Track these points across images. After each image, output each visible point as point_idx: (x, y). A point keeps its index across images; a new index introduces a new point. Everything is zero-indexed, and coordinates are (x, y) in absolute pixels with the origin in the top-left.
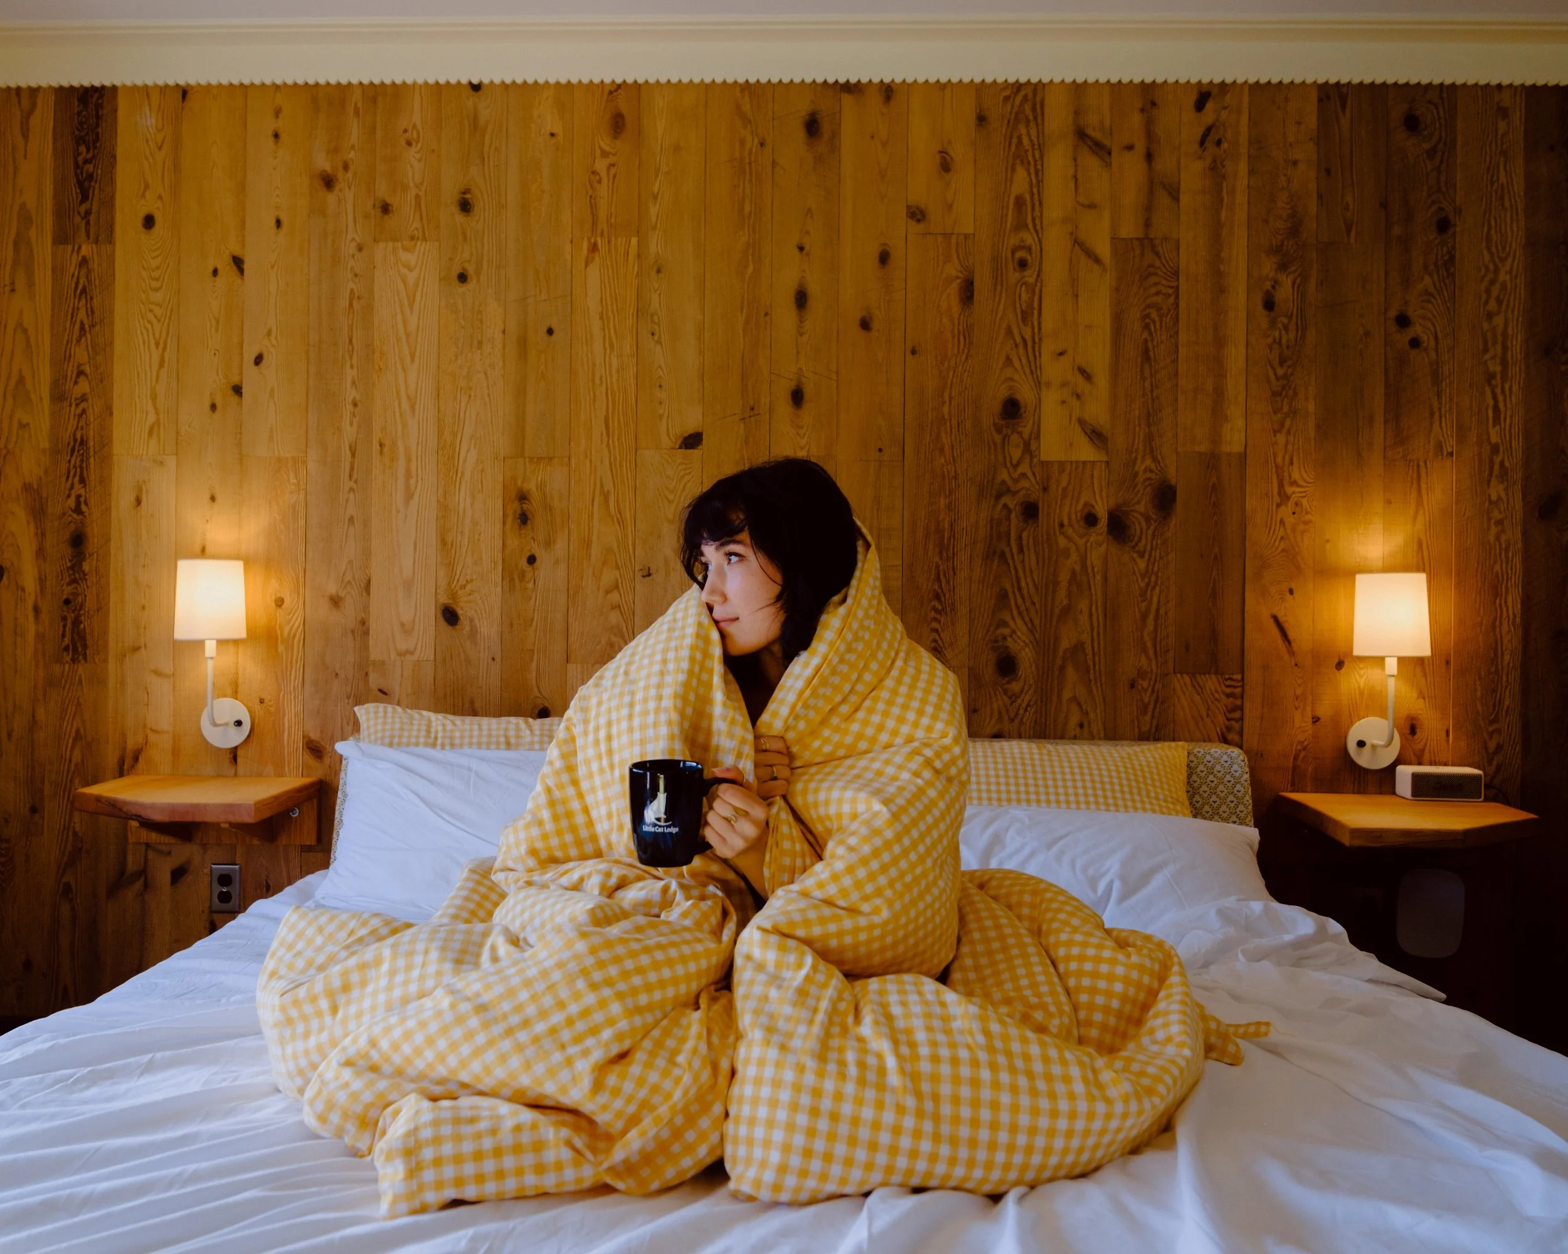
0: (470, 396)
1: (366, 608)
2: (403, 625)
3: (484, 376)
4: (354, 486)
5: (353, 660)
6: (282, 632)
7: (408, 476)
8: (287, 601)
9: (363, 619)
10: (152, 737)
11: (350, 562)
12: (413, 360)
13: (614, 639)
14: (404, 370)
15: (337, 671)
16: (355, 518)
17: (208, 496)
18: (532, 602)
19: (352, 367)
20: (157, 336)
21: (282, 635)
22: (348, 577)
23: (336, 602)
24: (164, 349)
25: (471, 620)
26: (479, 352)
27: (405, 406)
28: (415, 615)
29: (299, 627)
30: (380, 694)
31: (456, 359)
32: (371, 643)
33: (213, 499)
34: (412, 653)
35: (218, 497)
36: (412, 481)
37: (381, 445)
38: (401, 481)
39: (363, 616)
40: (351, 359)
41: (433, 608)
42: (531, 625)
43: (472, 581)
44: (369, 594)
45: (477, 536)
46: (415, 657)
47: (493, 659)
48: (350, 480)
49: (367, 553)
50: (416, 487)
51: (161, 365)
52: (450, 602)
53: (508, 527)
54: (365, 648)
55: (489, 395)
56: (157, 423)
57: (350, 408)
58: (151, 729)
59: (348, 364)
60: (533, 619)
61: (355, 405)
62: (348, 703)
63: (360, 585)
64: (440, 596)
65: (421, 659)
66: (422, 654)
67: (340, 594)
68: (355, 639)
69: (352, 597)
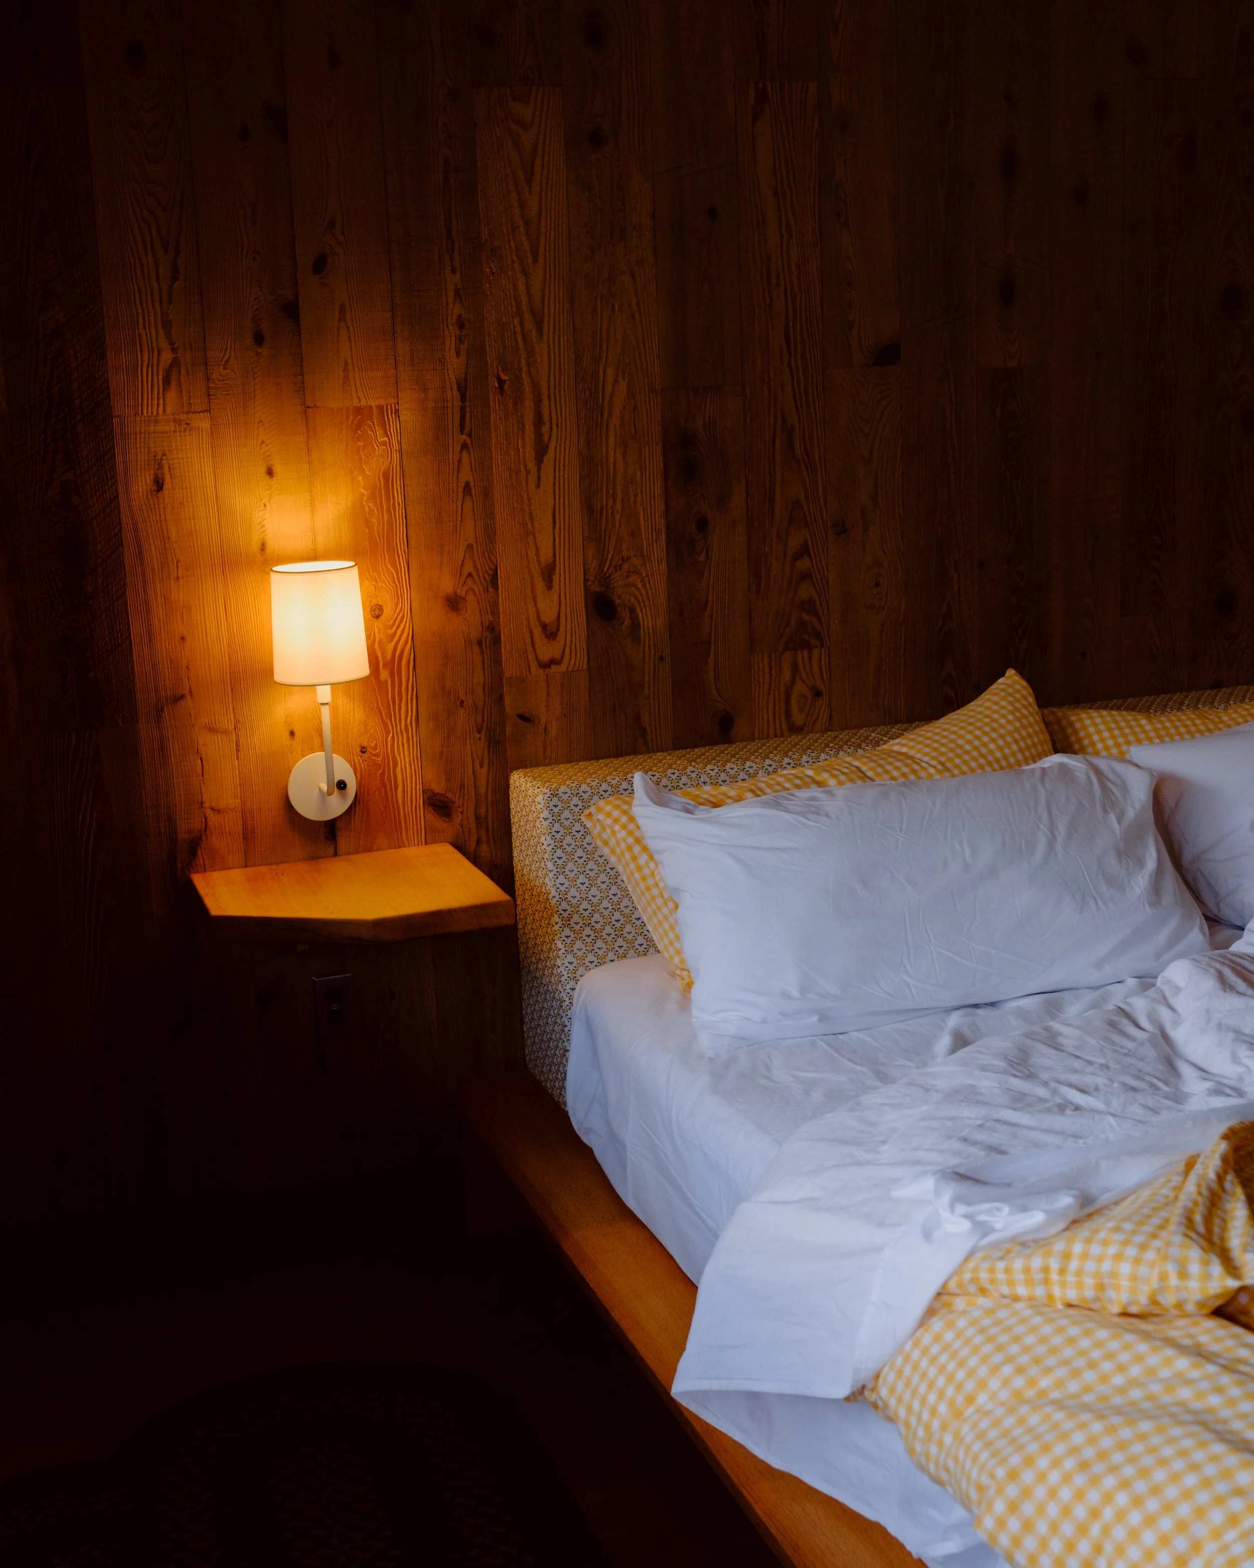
0: (613, 306)
1: (494, 608)
2: (544, 626)
3: (630, 278)
4: (468, 440)
5: (482, 680)
6: (383, 653)
7: (538, 422)
8: (388, 611)
9: (491, 623)
10: (213, 819)
11: (470, 547)
12: (535, 260)
13: (806, 617)
14: (525, 273)
15: (463, 697)
16: (472, 484)
17: (263, 470)
18: (705, 580)
19: (453, 272)
20: (164, 233)
21: (384, 658)
22: (469, 568)
23: (453, 603)
24: (177, 252)
25: (632, 611)
26: (622, 244)
27: (529, 324)
28: (559, 612)
29: (406, 642)
30: (520, 721)
31: (593, 256)
32: (504, 654)
33: (270, 473)
34: (558, 662)
35: (277, 469)
36: (545, 429)
37: (500, 381)
38: (529, 429)
39: (491, 618)
40: (451, 260)
41: (582, 600)
42: (705, 610)
43: (628, 558)
44: (497, 589)
45: (632, 499)
46: (563, 667)
47: (662, 659)
48: (462, 434)
49: (490, 533)
50: (550, 438)
51: (175, 278)
52: (604, 589)
53: (671, 483)
54: (497, 661)
55: (638, 304)
56: (175, 363)
57: (454, 330)
58: (212, 809)
59: (448, 267)
60: (707, 602)
61: (461, 326)
62: (480, 739)
63: (485, 579)
64: (589, 583)
65: (570, 669)
66: (572, 662)
67: (458, 592)
68: (482, 652)
69: (475, 594)
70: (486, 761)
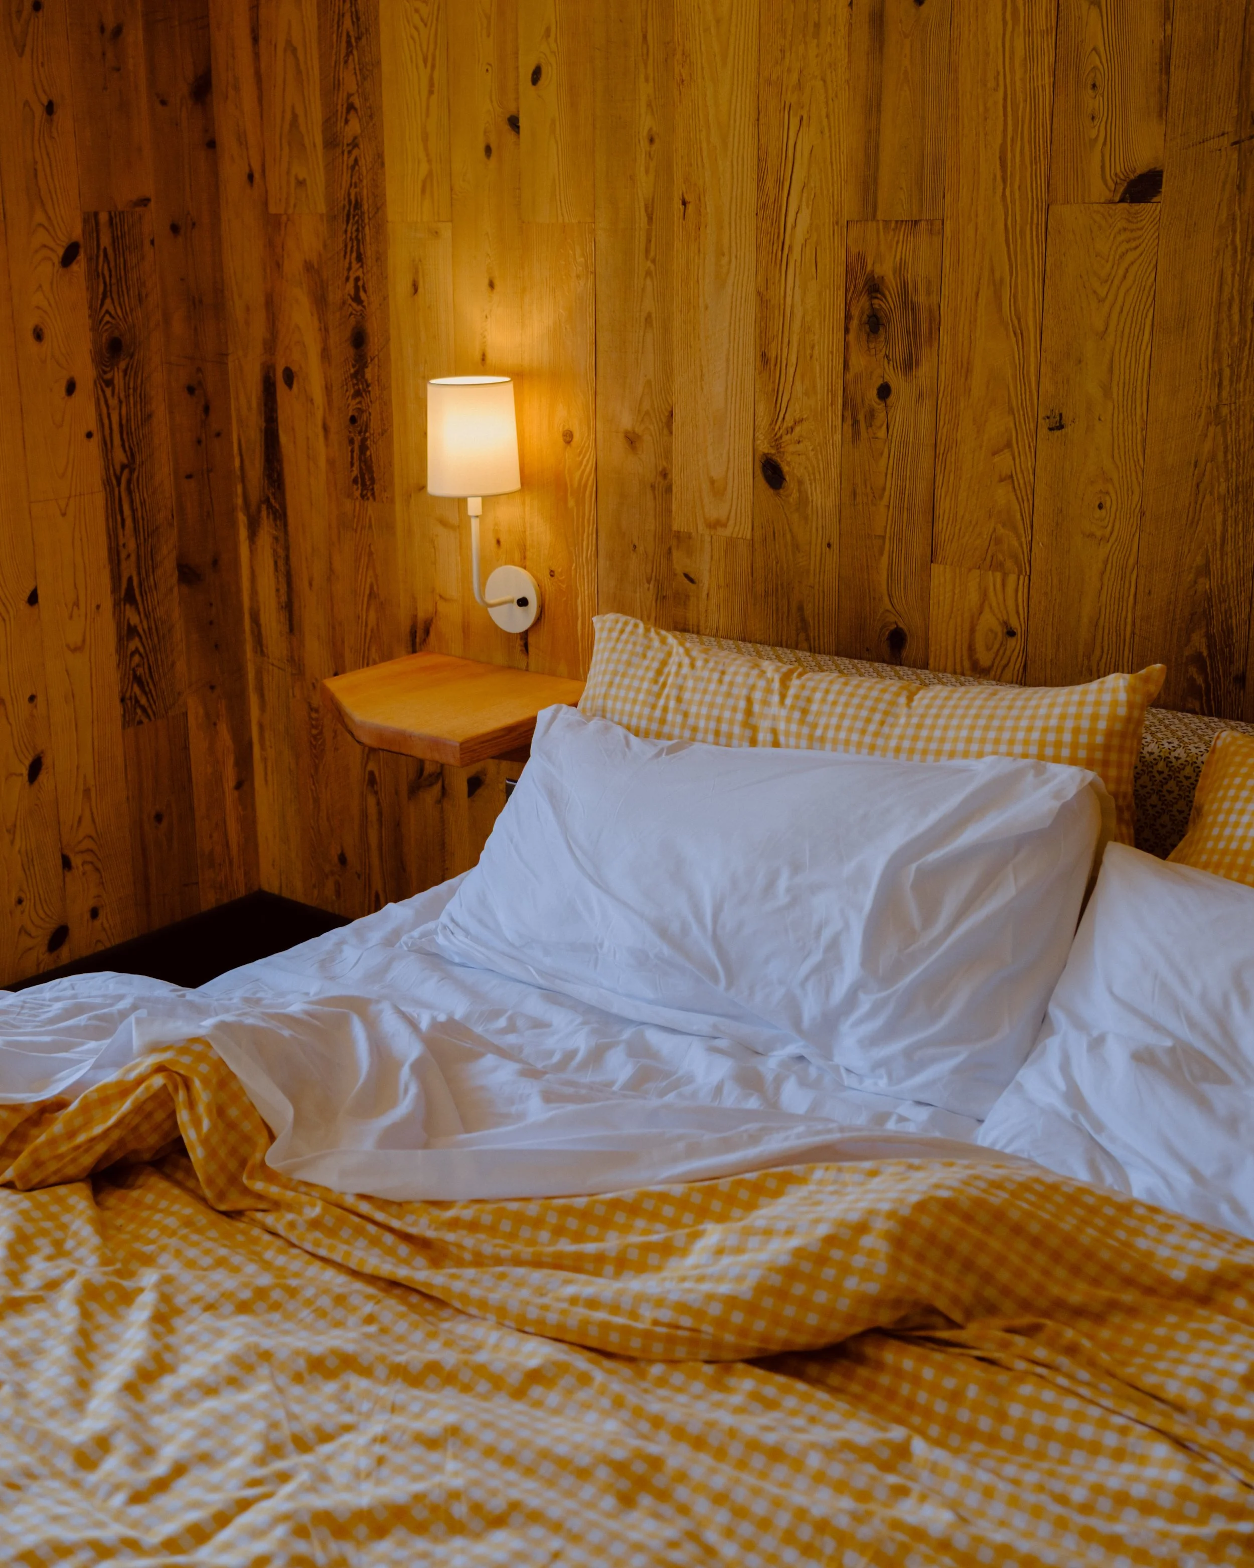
0: (802, 118)
1: (667, 454)
2: (712, 482)
3: (821, 83)
4: (652, 267)
5: (653, 528)
6: (571, 480)
7: (719, 252)
8: (576, 436)
9: (664, 469)
10: (442, 607)
11: (649, 383)
12: (724, 64)
14: (714, 79)
15: (635, 541)
16: (654, 316)
17: (486, 282)
18: (883, 462)
19: (647, 80)
20: (425, 49)
21: (571, 486)
22: (646, 406)
23: (632, 440)
24: (433, 67)
25: (800, 482)
26: (815, 41)
27: (715, 139)
28: (728, 468)
29: (590, 474)
30: (685, 581)
31: (783, 58)
32: (674, 507)
33: (491, 285)
34: (725, 525)
35: (497, 282)
36: (724, 261)
37: (684, 203)
38: (710, 260)
39: (665, 464)
40: (645, 66)
41: (751, 459)
42: (881, 497)
43: (802, 420)
44: (671, 432)
45: (808, 352)
46: (727, 532)
47: (829, 545)
48: (647, 258)
49: (668, 370)
50: (728, 272)
51: (431, 92)
52: (773, 451)
53: (852, 337)
54: (666, 512)
55: (827, 116)
56: (430, 174)
57: (644, 143)
58: (441, 596)
59: (642, 77)
60: (884, 489)
61: (651, 141)
62: (649, 589)
63: (661, 419)
64: (759, 442)
65: (734, 535)
66: (737, 529)
67: (636, 430)
68: (655, 498)
69: (651, 435)
70: (653, 615)
